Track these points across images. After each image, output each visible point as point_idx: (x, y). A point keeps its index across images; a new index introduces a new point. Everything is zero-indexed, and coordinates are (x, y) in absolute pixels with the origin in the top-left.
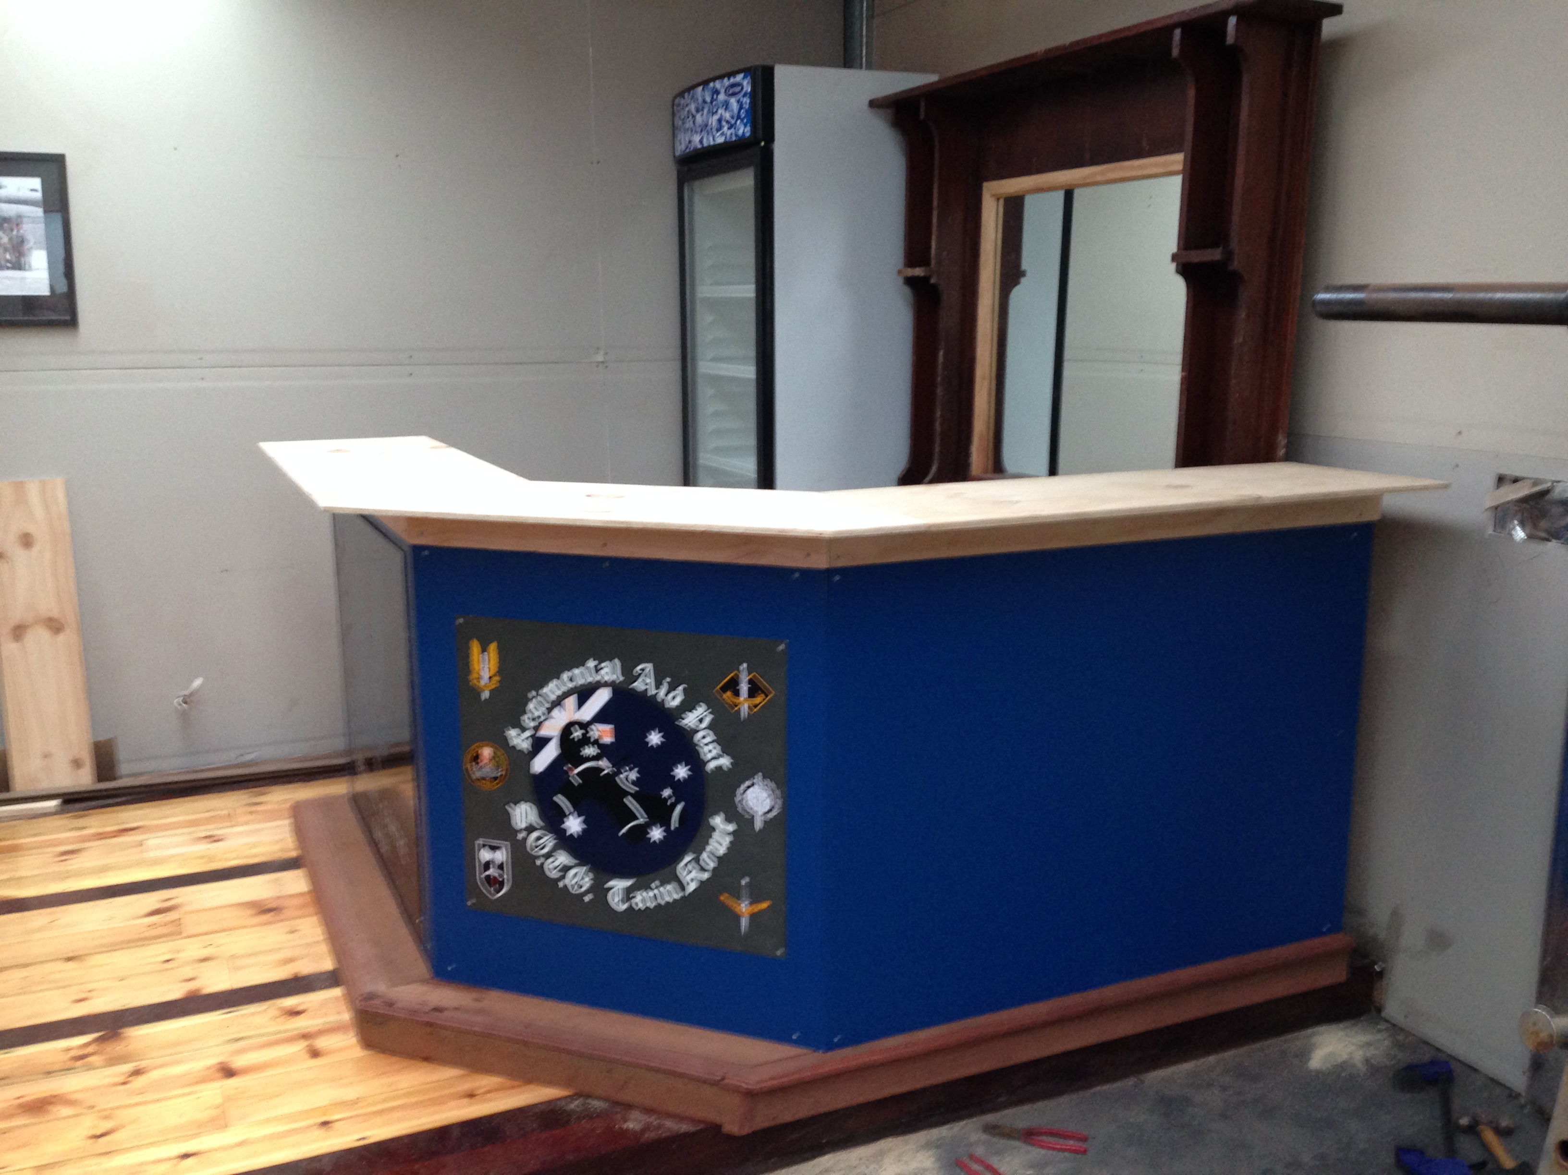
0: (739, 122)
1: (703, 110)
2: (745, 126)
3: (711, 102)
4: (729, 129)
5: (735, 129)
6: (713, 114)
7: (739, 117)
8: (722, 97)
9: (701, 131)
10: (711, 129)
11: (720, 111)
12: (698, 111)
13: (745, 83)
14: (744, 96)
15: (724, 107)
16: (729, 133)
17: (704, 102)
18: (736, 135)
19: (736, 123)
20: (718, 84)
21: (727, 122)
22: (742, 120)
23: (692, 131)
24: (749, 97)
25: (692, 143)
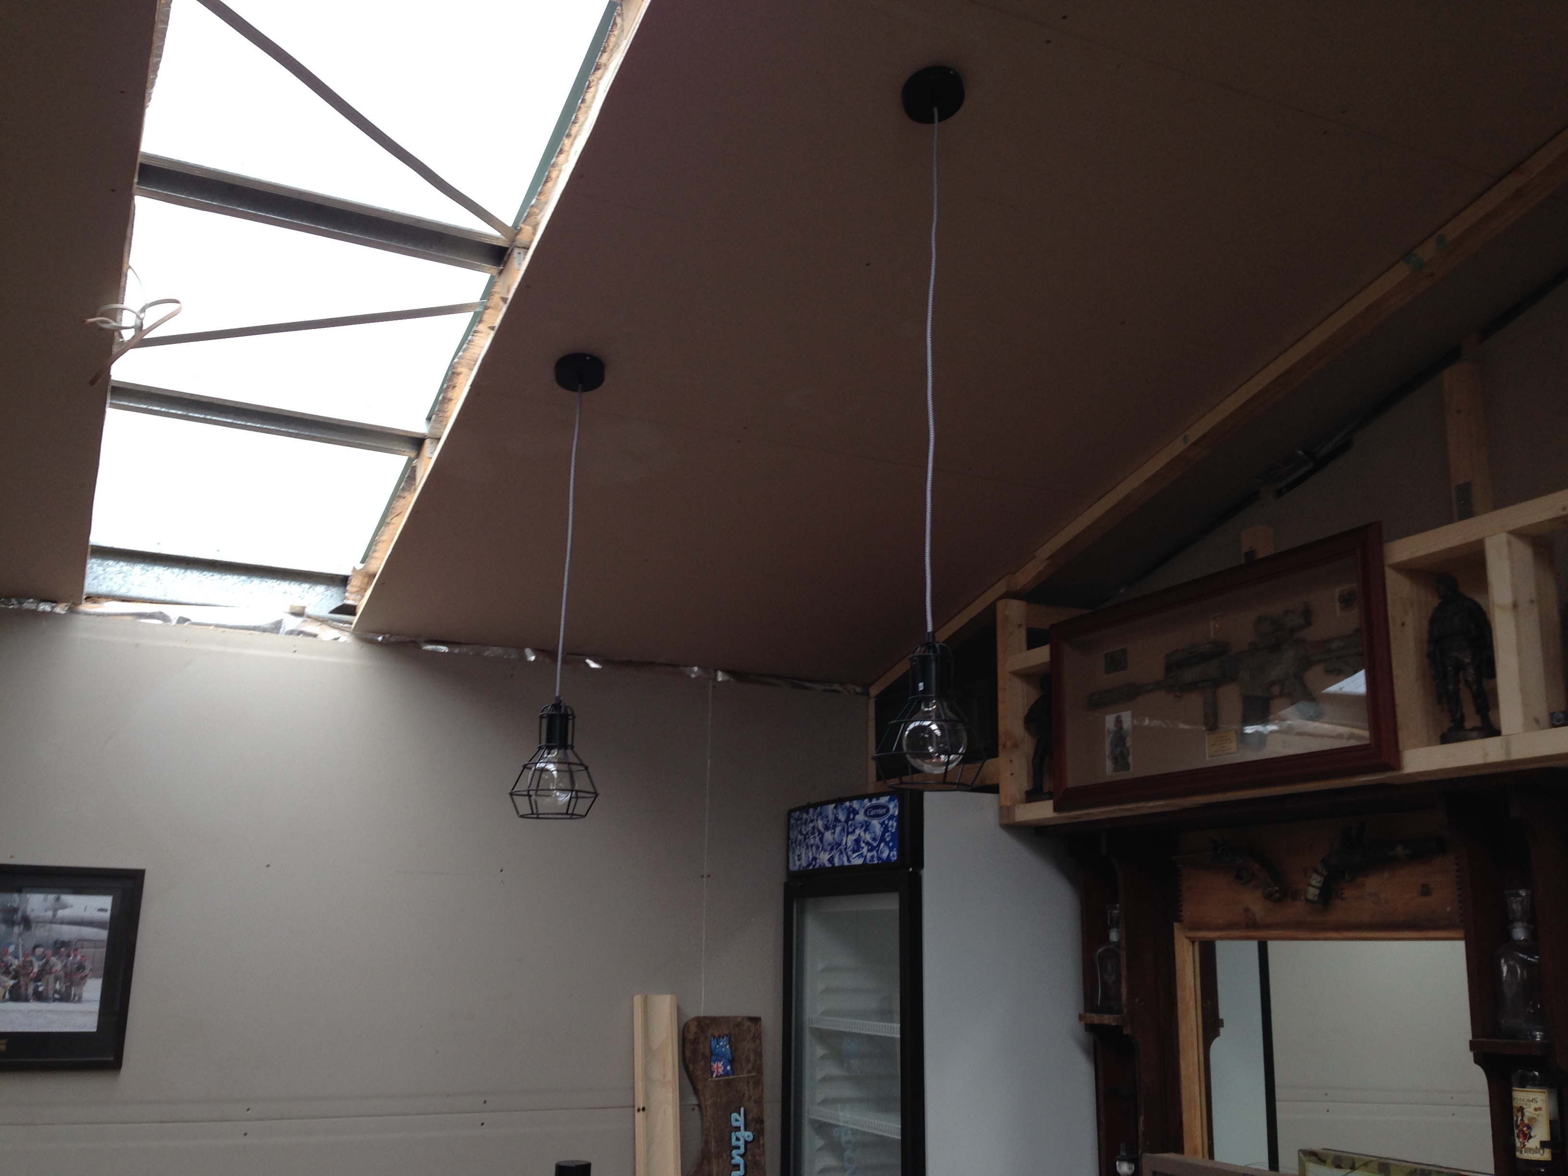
0: (882, 845)
1: (834, 827)
2: (891, 850)
3: (846, 821)
4: (869, 851)
5: (877, 851)
6: (848, 833)
7: (882, 839)
8: (860, 817)
9: (832, 849)
11: (857, 832)
12: (827, 828)
13: (891, 806)
14: (889, 819)
15: (864, 828)
16: (869, 855)
17: (837, 819)
18: (879, 858)
19: (879, 845)
20: (856, 804)
21: (868, 843)
22: (887, 844)
23: (818, 848)
24: (895, 821)
25: (818, 861)
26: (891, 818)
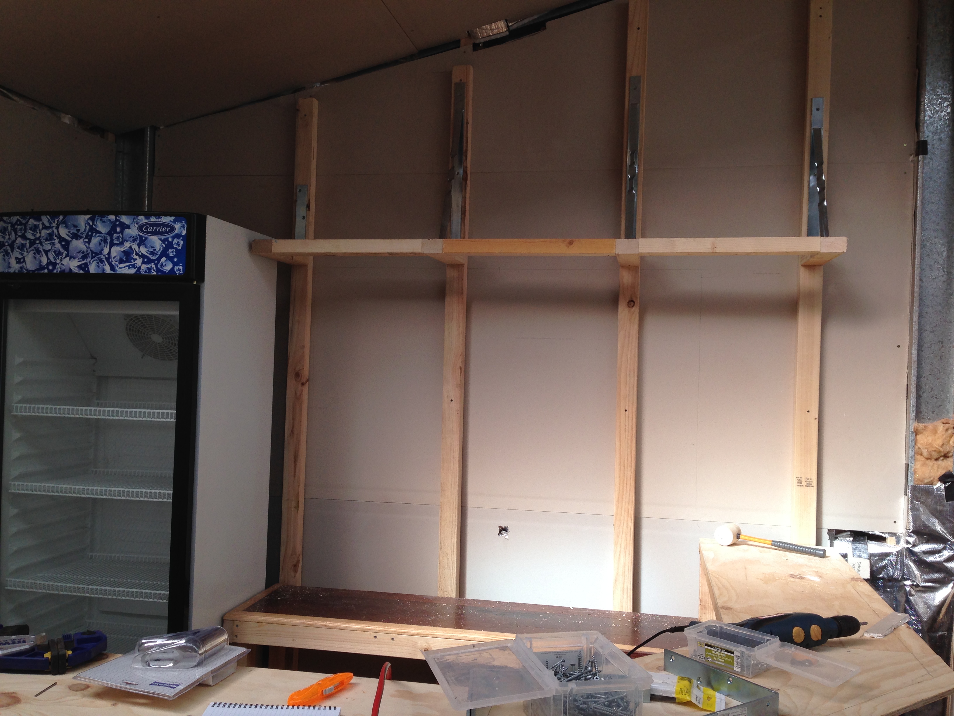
0: (163, 259)
1: (89, 238)
2: (175, 264)
3: (110, 233)
4: (143, 263)
5: (156, 265)
6: (112, 245)
7: (164, 254)
8: (133, 231)
9: (84, 257)
10: (108, 259)
11: (127, 245)
12: (76, 236)
13: (177, 226)
14: (173, 238)
15: (138, 242)
16: (144, 267)
17: (93, 231)
18: (158, 270)
19: (159, 259)
20: (124, 219)
21: (143, 256)
22: (170, 259)
23: (58, 254)
24: (182, 240)
25: (58, 266)
26: (178, 236)
